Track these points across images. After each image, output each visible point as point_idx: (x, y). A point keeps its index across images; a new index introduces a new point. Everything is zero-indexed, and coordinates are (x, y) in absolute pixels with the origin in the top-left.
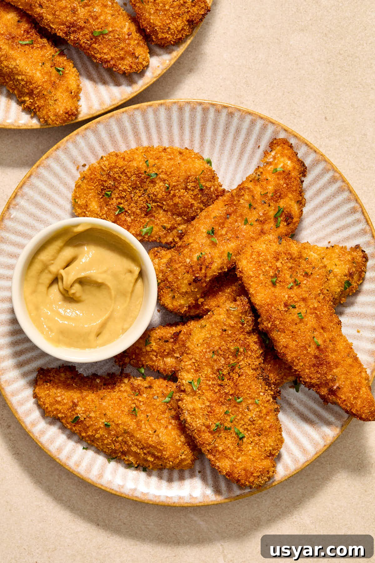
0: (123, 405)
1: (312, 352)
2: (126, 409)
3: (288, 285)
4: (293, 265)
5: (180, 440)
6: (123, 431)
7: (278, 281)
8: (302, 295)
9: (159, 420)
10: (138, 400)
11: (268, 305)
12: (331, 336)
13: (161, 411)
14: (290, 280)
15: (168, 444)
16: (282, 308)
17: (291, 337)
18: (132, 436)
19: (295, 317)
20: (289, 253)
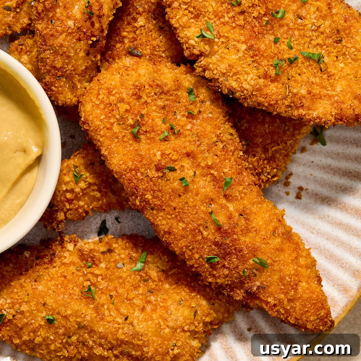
0: (71, 286)
1: (211, 237)
2: (77, 291)
3: (159, 135)
4: (166, 102)
5: (168, 326)
6: (77, 326)
7: (141, 132)
8: (185, 148)
9: (130, 300)
10: (93, 274)
11: (131, 170)
12: (241, 207)
13: (132, 286)
14: (164, 127)
15: (150, 334)
16: (153, 173)
17: (173, 216)
18: (92, 332)
19: (176, 184)
20: (158, 85)
